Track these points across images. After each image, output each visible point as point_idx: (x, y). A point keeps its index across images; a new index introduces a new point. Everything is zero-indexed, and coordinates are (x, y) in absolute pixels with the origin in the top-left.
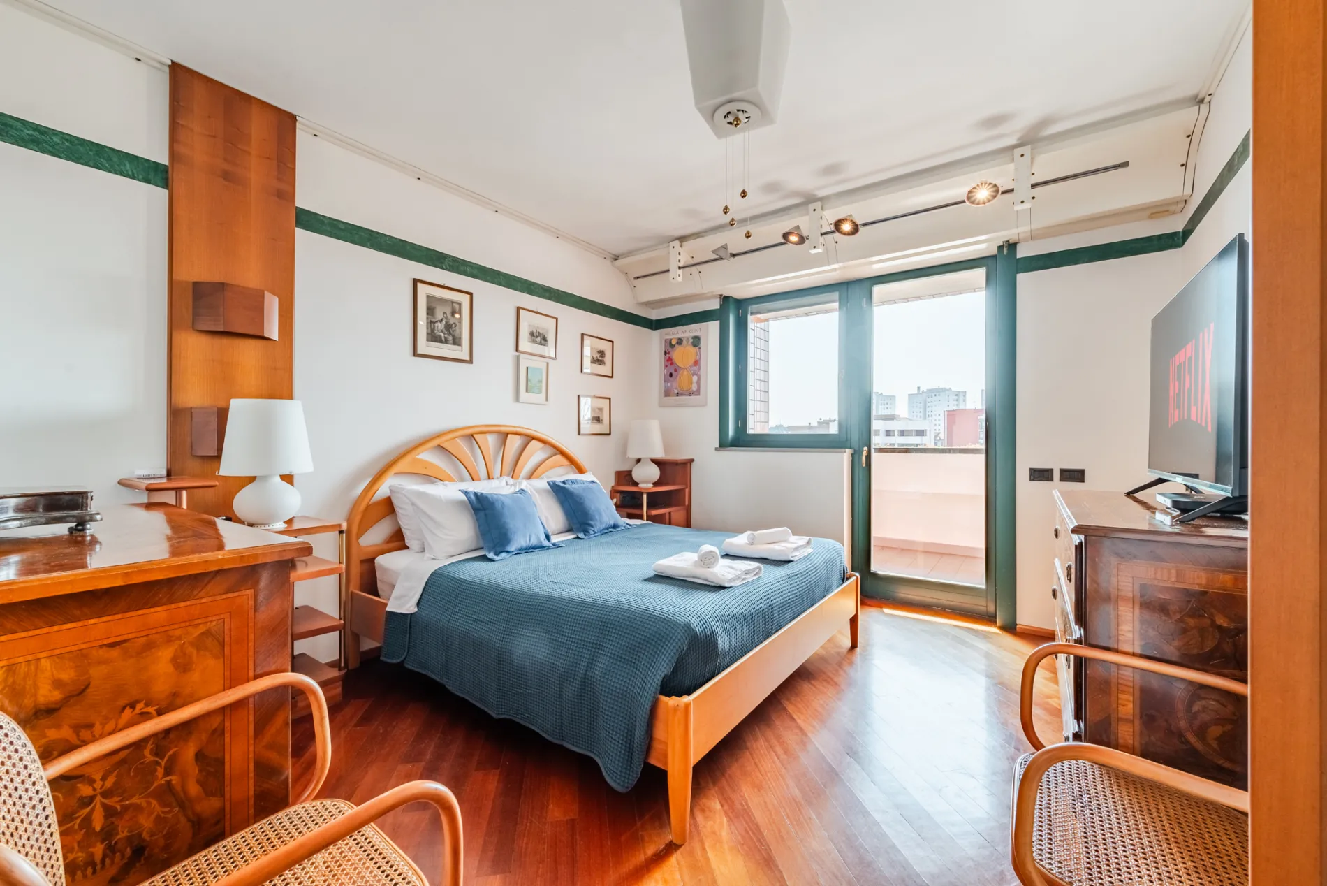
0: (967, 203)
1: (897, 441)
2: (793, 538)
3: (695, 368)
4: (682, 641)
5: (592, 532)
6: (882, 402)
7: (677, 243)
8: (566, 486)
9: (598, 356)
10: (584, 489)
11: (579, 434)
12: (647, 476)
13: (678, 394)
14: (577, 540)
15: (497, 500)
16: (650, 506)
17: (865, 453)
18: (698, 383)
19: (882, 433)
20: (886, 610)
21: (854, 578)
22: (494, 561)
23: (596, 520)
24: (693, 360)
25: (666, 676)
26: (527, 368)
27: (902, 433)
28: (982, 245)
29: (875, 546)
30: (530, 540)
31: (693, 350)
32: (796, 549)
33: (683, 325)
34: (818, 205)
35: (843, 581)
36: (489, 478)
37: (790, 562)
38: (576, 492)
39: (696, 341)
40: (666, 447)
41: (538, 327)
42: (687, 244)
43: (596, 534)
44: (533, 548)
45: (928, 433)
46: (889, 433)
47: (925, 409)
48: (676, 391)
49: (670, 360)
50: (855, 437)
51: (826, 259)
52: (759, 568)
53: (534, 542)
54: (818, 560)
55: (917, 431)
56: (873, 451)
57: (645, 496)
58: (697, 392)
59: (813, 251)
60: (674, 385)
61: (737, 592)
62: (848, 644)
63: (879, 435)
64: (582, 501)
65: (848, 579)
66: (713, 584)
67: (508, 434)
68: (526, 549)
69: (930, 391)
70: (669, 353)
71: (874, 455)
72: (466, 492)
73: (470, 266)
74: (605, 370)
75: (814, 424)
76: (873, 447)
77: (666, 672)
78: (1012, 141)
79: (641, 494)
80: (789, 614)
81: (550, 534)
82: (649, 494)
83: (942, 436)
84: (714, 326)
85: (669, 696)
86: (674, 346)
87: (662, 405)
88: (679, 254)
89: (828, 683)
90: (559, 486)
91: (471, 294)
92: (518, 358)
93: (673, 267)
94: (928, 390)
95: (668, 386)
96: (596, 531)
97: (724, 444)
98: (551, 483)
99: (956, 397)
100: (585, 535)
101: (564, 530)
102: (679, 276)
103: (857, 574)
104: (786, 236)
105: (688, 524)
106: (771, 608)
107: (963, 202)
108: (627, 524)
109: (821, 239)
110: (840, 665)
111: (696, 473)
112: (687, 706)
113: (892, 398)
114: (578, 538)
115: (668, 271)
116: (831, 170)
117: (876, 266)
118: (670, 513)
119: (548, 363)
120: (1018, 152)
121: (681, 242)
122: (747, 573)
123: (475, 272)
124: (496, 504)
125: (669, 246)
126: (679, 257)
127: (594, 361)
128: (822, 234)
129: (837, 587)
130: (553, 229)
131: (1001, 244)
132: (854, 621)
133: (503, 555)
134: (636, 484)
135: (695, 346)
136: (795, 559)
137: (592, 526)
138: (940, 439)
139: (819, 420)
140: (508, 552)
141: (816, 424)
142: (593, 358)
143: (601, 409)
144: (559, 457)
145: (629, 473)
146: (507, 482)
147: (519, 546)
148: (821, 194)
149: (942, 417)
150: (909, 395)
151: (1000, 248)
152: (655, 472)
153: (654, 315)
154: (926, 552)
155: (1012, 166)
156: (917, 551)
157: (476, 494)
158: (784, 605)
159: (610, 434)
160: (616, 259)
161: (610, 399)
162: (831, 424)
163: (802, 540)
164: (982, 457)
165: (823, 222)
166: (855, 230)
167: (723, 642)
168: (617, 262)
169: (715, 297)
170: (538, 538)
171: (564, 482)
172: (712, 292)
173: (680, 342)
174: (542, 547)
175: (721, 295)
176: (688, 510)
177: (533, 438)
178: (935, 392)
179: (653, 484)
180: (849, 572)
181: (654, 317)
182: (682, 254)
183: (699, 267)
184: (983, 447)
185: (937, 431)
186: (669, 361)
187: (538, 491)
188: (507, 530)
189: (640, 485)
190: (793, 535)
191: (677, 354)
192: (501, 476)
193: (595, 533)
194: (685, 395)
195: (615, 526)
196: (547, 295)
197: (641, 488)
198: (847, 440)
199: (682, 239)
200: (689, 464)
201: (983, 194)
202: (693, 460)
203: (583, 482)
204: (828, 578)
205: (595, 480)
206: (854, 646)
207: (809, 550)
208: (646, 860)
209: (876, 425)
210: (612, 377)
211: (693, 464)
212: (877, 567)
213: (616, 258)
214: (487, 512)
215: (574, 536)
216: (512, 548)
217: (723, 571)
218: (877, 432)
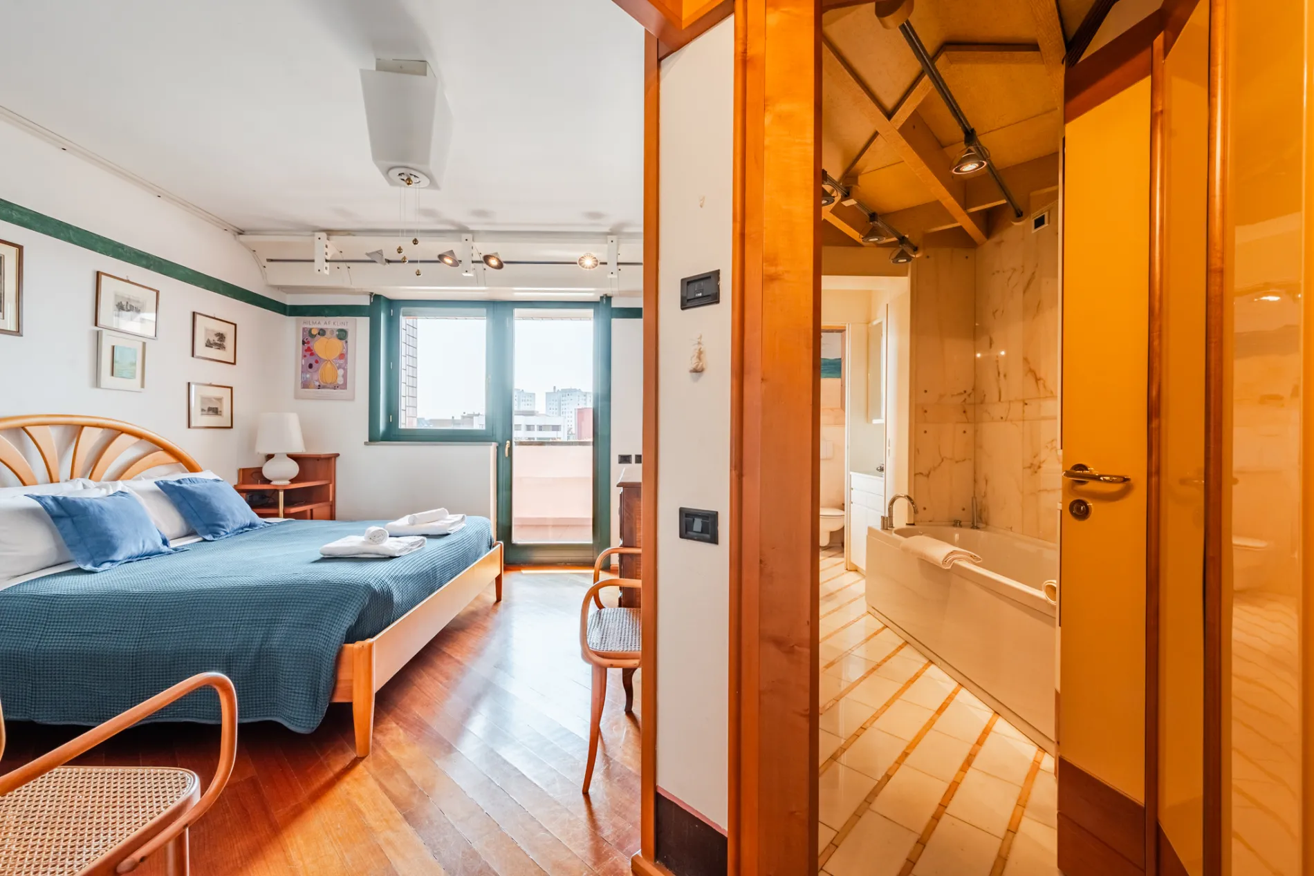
0: (578, 264)
1: (536, 435)
2: (449, 517)
3: (342, 362)
4: (363, 598)
5: (222, 533)
6: (524, 399)
7: (324, 235)
8: (184, 485)
9: (216, 339)
10: (210, 489)
11: (189, 427)
12: (282, 473)
13: (319, 387)
14: (204, 543)
15: (91, 504)
16: (288, 503)
17: (507, 446)
18: (345, 376)
19: (523, 428)
20: (524, 572)
21: (499, 545)
22: (97, 573)
23: (228, 520)
24: (338, 354)
25: (350, 626)
26: (113, 347)
27: (541, 428)
28: (591, 294)
29: (515, 526)
30: (144, 546)
31: (340, 343)
32: (453, 524)
33: (326, 316)
34: (469, 236)
35: (490, 548)
36: (52, 481)
37: (448, 534)
38: (198, 491)
39: (342, 335)
40: (307, 441)
41: (129, 299)
42: (334, 238)
43: (229, 535)
44: (149, 555)
45: (562, 428)
46: (529, 428)
47: (560, 409)
48: (317, 384)
49: (309, 349)
50: (499, 433)
51: (476, 281)
52: (424, 541)
53: (149, 547)
54: (470, 532)
55: (553, 426)
56: (514, 444)
57: (281, 494)
58: (344, 386)
59: (465, 274)
60: (315, 377)
61: (407, 559)
62: (495, 599)
63: (520, 430)
64: (207, 501)
65: (494, 547)
66: (383, 557)
67: (83, 426)
68: (137, 557)
69: (564, 391)
70: (308, 343)
71: (515, 448)
72: (38, 497)
73: (17, 210)
74: (227, 355)
75: (458, 417)
76: (514, 440)
77: (350, 623)
78: (607, 230)
79: (276, 491)
80: (448, 575)
81: (168, 539)
82: (287, 492)
83: (573, 431)
84: (363, 323)
85: (353, 642)
86: (315, 335)
87: (297, 397)
88: (327, 247)
89: (479, 628)
90: (173, 486)
91: (20, 248)
92: (98, 334)
93: (320, 260)
94: (562, 390)
95: (307, 378)
96: (228, 532)
97: (374, 438)
98: (162, 484)
99: (584, 398)
100: (214, 537)
101: (185, 533)
102: (326, 268)
103: (502, 542)
104: (441, 257)
105: (332, 517)
106: (434, 569)
107: (576, 263)
108: (265, 522)
109: (473, 265)
110: (487, 615)
111: (340, 466)
112: (370, 646)
113: (532, 395)
114: (205, 540)
115: (313, 261)
116: (481, 213)
117: (516, 294)
118: (312, 510)
119: (144, 344)
120: (610, 238)
121: (328, 235)
122: (412, 545)
123: (26, 219)
124: (91, 509)
125: (314, 235)
126: (327, 250)
127: (209, 344)
128: (473, 262)
129: (486, 553)
130: (152, 186)
131: (602, 295)
132: (498, 580)
133: (107, 565)
134: (268, 482)
135: (341, 339)
136: (452, 532)
137: (223, 527)
138: (572, 434)
139: (462, 414)
140: (113, 561)
141: (460, 418)
142: (208, 341)
143: (220, 400)
144: (161, 454)
145: (259, 471)
146: (84, 485)
147: (129, 554)
148: (472, 228)
149: (573, 415)
150: (547, 393)
151: (602, 298)
152: (293, 469)
153: (290, 300)
154: (553, 526)
155: (606, 246)
156: (547, 526)
157: (55, 499)
158: (445, 568)
159: (231, 427)
160: (240, 234)
161: (231, 388)
162: (474, 417)
163: (459, 517)
164: (590, 448)
165: (474, 251)
166: (500, 266)
167: (397, 597)
168: (242, 238)
169: (365, 293)
170: (155, 544)
171: (179, 481)
172: (362, 289)
173: (322, 332)
174: (160, 553)
175: (372, 293)
176: (332, 506)
177: (122, 431)
178: (568, 392)
179: (290, 481)
180: (495, 541)
181: (288, 303)
182: (332, 248)
183: (349, 264)
184: (591, 440)
185: (570, 426)
186: (309, 351)
187: (144, 493)
188: (112, 536)
189: (274, 483)
190: (450, 514)
191: (318, 345)
192: (72, 477)
193: (227, 533)
194: (328, 388)
195: (252, 526)
196: (144, 262)
197: (274, 485)
198: (493, 435)
199: (330, 232)
200: (333, 459)
201: (588, 262)
202: (338, 455)
203: (206, 481)
204: (478, 545)
205: (218, 478)
206: (499, 599)
207: (463, 525)
208: (335, 775)
209: (517, 420)
210: (234, 364)
211: (338, 460)
212: (518, 538)
213: (241, 232)
214: (75, 519)
215: (200, 539)
216: (119, 556)
217: (390, 545)
218: (519, 427)
